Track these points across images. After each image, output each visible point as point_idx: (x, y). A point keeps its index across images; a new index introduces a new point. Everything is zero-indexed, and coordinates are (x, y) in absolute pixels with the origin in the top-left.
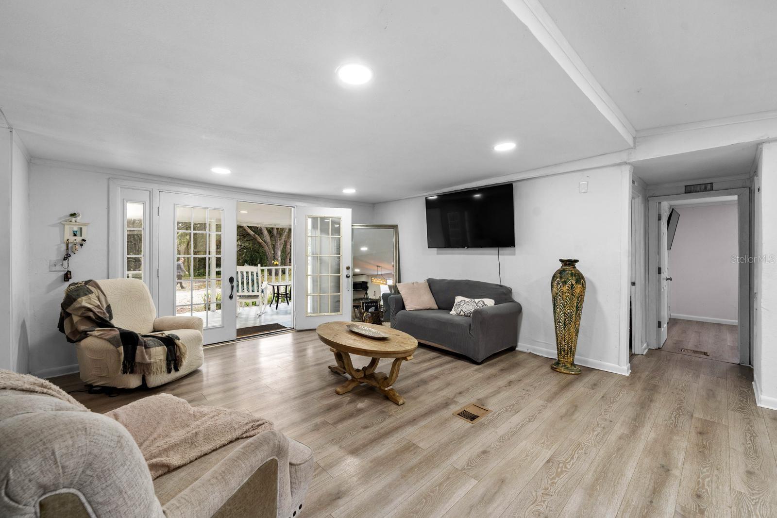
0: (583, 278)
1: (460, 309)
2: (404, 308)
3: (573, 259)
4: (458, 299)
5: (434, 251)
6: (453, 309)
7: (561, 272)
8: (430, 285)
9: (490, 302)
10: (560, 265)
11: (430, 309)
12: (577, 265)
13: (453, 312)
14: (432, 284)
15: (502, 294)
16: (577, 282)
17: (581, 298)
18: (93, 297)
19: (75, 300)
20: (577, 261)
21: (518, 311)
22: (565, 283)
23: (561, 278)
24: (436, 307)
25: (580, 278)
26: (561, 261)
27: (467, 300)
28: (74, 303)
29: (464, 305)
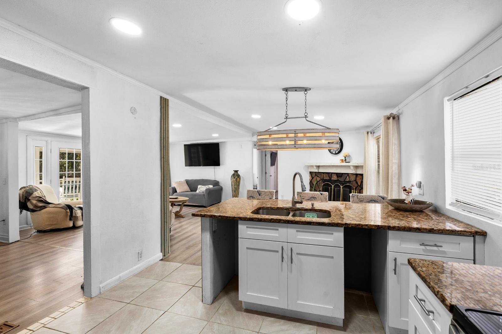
0: (240, 176)
1: (200, 190)
2: (176, 192)
3: (237, 170)
4: (199, 186)
5: (188, 167)
6: (197, 190)
7: (234, 174)
8: (186, 182)
9: (211, 186)
10: (234, 172)
11: (187, 192)
12: (238, 172)
13: (197, 191)
14: (188, 182)
15: (216, 183)
16: (238, 177)
17: (239, 182)
18: (39, 192)
19: (32, 194)
20: (238, 171)
21: (221, 189)
22: (234, 178)
23: (233, 176)
24: (190, 190)
25: (239, 176)
26: (234, 171)
27: (203, 186)
28: (32, 195)
29: (201, 189)
